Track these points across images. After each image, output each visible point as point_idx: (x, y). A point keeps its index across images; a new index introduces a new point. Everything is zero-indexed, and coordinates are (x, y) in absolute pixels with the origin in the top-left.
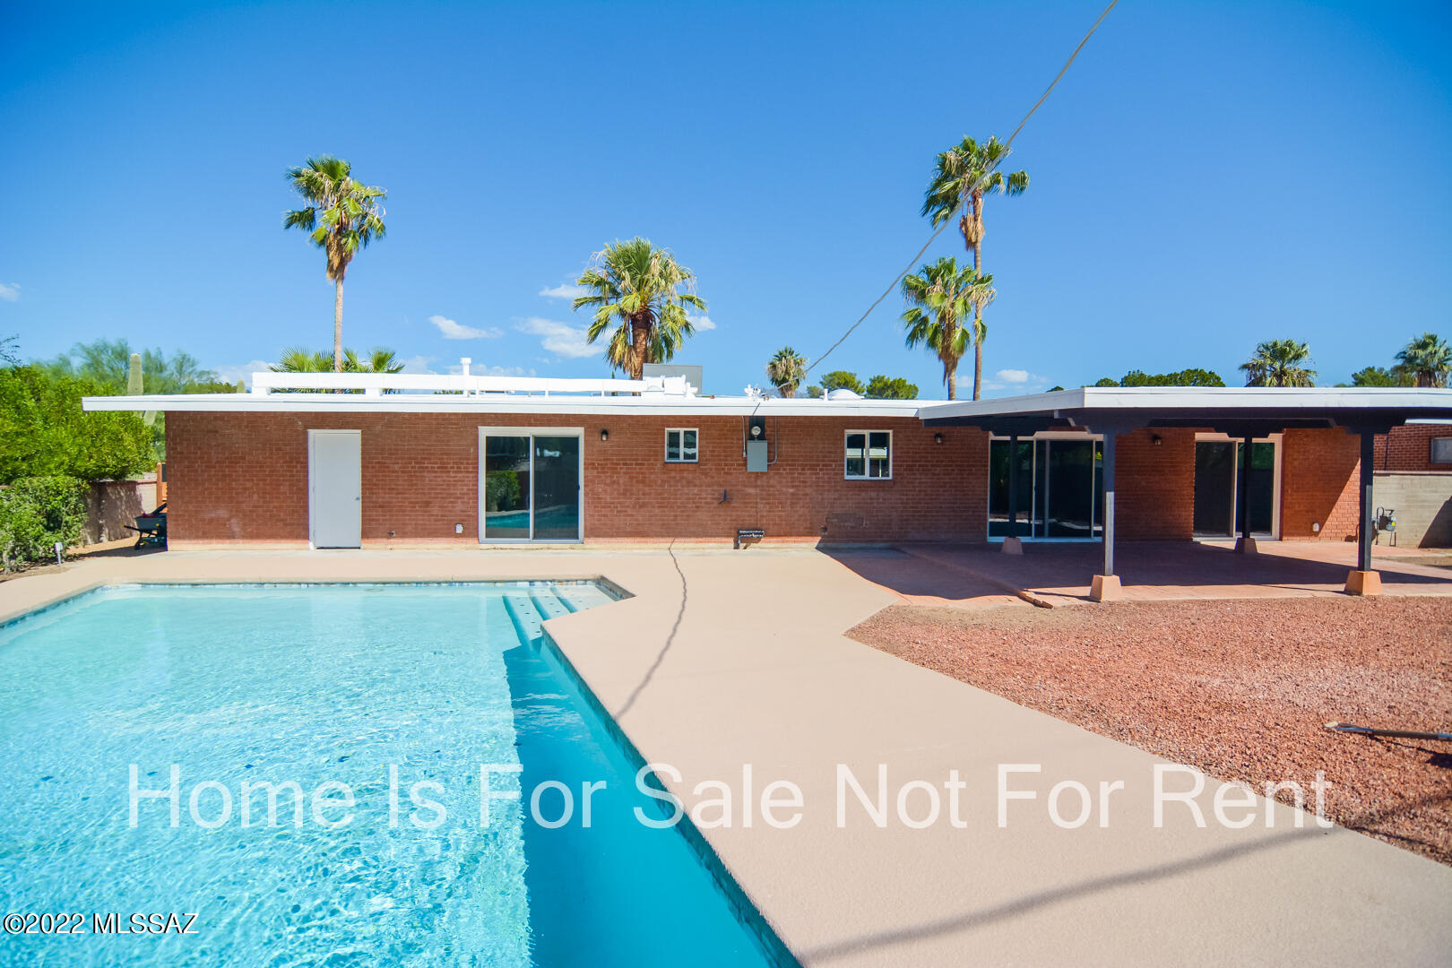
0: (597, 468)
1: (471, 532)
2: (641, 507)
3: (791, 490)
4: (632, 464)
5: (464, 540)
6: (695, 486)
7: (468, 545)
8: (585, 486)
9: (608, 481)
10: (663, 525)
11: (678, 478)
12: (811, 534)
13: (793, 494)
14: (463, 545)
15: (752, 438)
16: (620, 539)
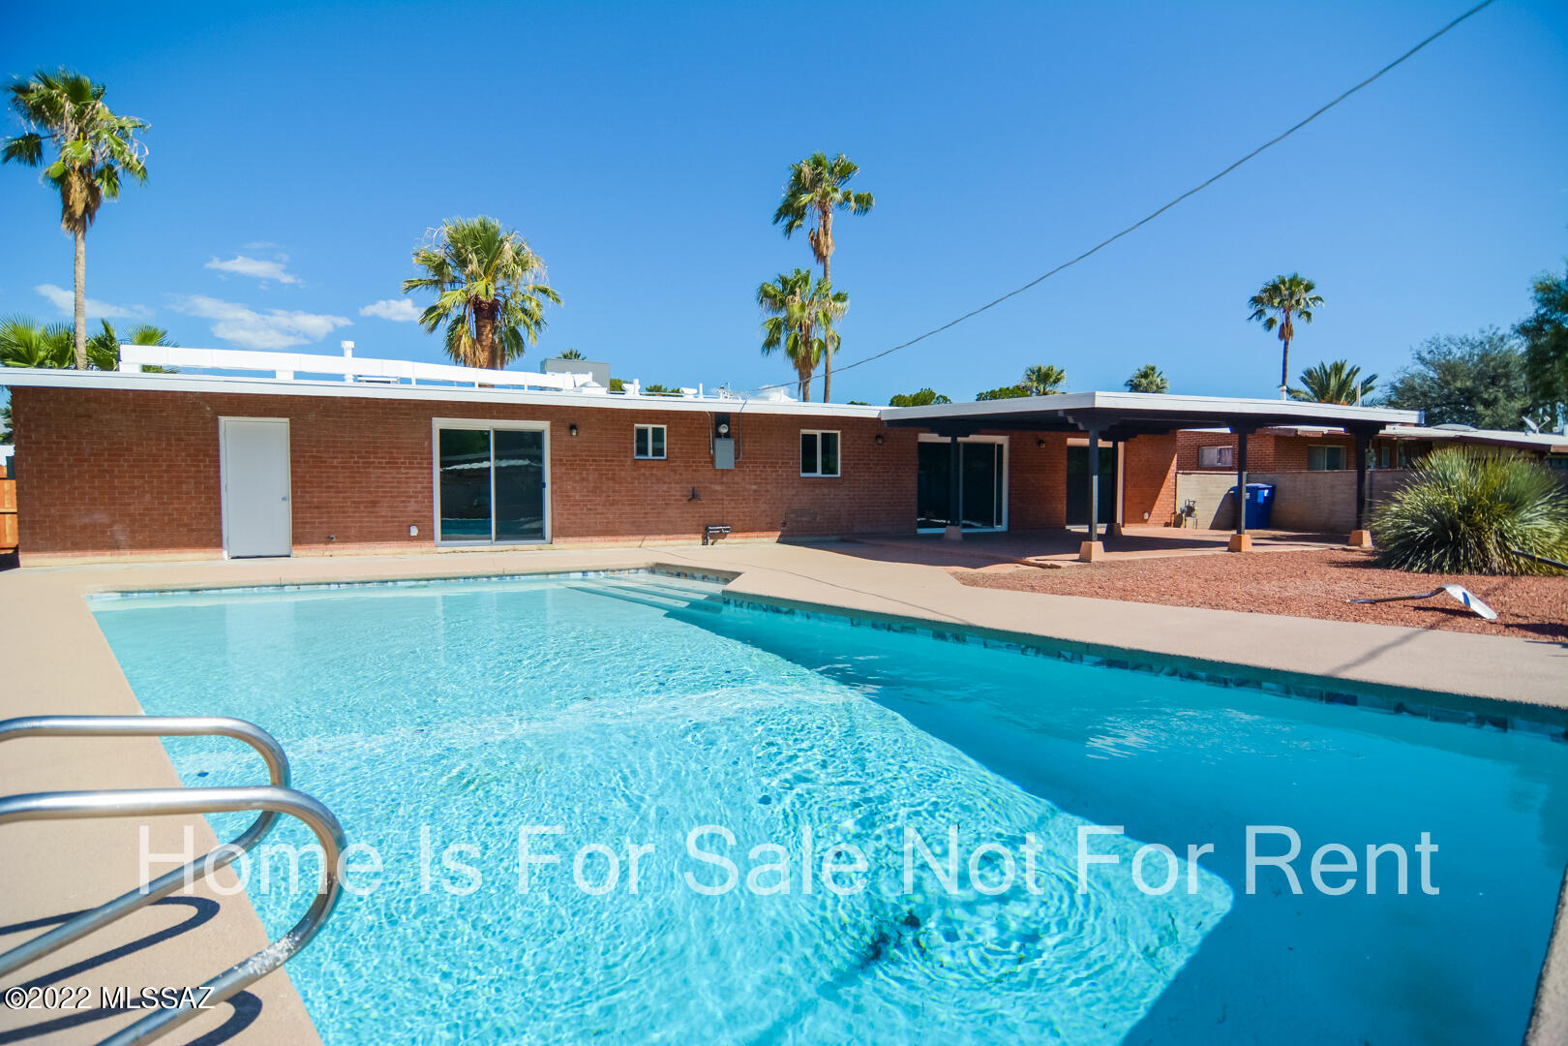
0: (565, 464)
1: (426, 536)
2: (613, 504)
3: (754, 487)
4: (601, 461)
5: (419, 543)
6: (665, 483)
7: (423, 549)
8: (552, 483)
9: (577, 478)
10: (634, 522)
11: (648, 475)
12: (771, 528)
13: (755, 491)
14: (418, 549)
15: (718, 435)
16: (589, 539)
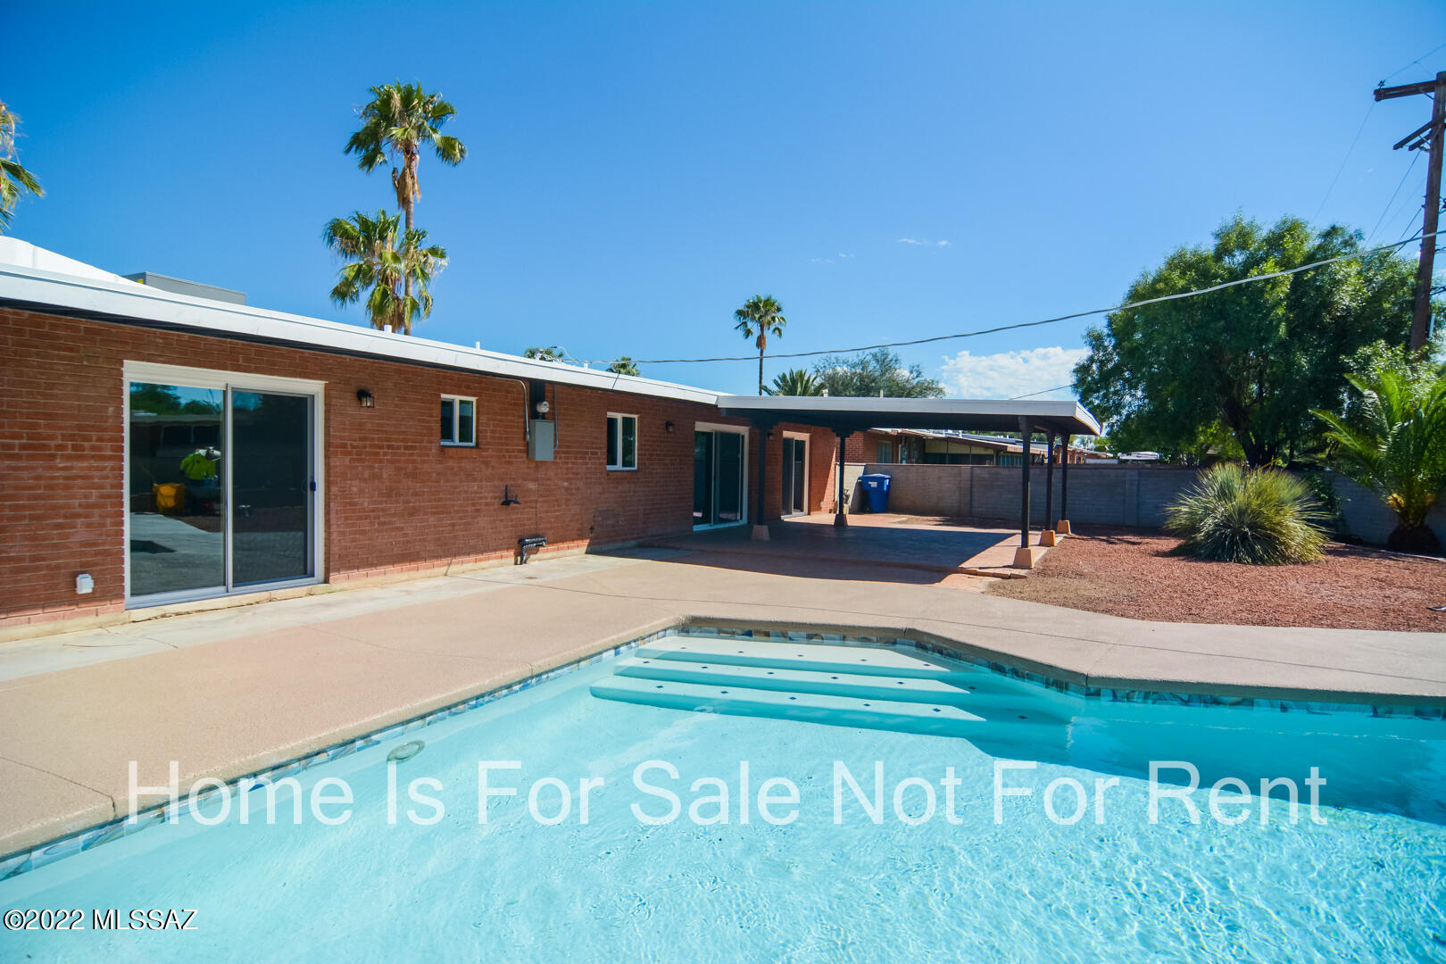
0: (350, 453)
2: (411, 514)
3: (566, 484)
4: (399, 448)
6: (475, 480)
7: (102, 618)
8: (328, 484)
9: (367, 474)
10: (439, 539)
11: (456, 469)
12: (581, 537)
13: (567, 489)
14: (91, 620)
15: (535, 415)
16: (381, 569)
